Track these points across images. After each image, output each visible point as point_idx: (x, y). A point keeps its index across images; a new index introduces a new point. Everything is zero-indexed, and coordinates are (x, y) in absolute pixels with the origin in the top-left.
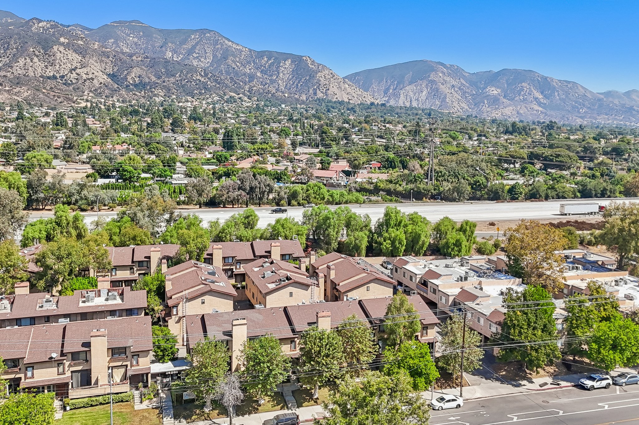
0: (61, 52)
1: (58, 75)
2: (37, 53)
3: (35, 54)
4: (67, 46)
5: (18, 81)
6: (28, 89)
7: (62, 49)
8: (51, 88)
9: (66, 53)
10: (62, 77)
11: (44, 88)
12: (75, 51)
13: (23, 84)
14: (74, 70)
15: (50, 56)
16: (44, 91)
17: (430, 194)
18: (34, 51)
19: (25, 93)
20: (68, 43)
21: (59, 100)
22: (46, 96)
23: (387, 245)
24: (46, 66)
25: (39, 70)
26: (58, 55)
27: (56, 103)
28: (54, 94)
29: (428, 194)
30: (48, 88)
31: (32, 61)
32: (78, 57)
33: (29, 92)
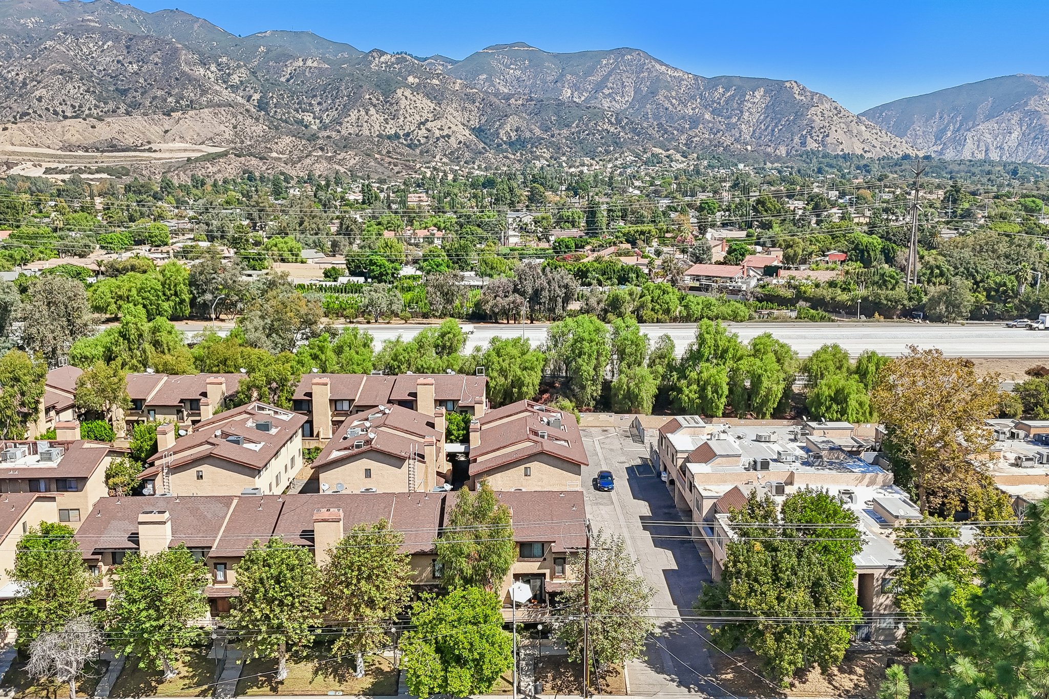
0: (406, 98)
1: (401, 133)
2: (374, 101)
3: (372, 103)
4: (415, 89)
5: (346, 144)
6: (356, 155)
7: (408, 93)
8: (389, 152)
9: (414, 98)
10: (408, 135)
11: (379, 153)
12: (427, 96)
13: (351, 148)
14: (423, 123)
15: (391, 104)
16: (377, 156)
17: (900, 307)
18: (370, 99)
19: (352, 159)
20: (418, 84)
21: (396, 169)
22: (379, 163)
23: (689, 393)
24: (386, 120)
25: (377, 127)
26: (403, 102)
27: (391, 174)
28: (390, 160)
29: (895, 308)
30: (384, 152)
31: (367, 113)
32: (430, 104)
33: (357, 158)
